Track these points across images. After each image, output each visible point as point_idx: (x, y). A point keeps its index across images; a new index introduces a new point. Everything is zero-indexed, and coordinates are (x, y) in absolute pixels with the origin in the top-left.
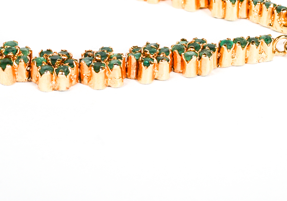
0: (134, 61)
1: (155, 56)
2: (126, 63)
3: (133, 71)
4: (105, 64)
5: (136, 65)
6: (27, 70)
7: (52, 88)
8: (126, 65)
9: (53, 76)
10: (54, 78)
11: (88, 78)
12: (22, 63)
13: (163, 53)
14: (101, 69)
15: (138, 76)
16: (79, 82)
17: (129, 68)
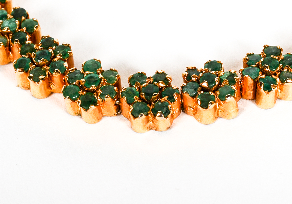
0: (250, 81)
1: (278, 74)
2: (240, 82)
3: (250, 92)
4: (214, 96)
5: (254, 86)
6: (116, 104)
7: (149, 129)
8: (240, 85)
9: (149, 117)
10: (151, 118)
11: (193, 110)
12: (108, 99)
13: (287, 67)
14: (209, 105)
15: (256, 97)
16: (182, 111)
17: (244, 88)
